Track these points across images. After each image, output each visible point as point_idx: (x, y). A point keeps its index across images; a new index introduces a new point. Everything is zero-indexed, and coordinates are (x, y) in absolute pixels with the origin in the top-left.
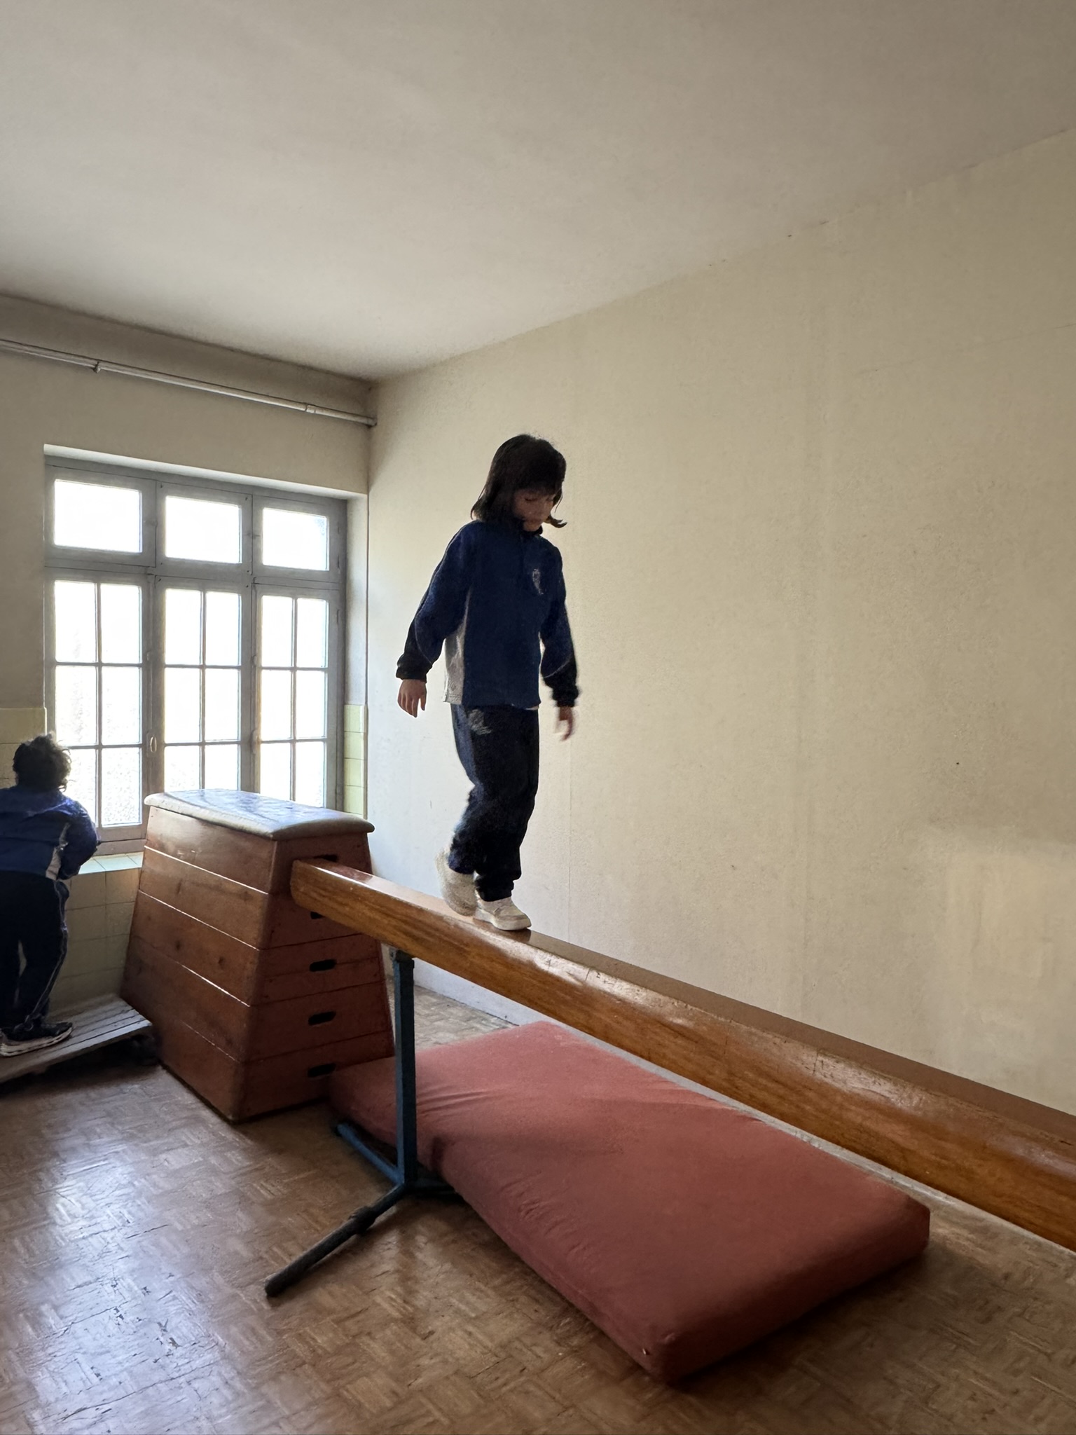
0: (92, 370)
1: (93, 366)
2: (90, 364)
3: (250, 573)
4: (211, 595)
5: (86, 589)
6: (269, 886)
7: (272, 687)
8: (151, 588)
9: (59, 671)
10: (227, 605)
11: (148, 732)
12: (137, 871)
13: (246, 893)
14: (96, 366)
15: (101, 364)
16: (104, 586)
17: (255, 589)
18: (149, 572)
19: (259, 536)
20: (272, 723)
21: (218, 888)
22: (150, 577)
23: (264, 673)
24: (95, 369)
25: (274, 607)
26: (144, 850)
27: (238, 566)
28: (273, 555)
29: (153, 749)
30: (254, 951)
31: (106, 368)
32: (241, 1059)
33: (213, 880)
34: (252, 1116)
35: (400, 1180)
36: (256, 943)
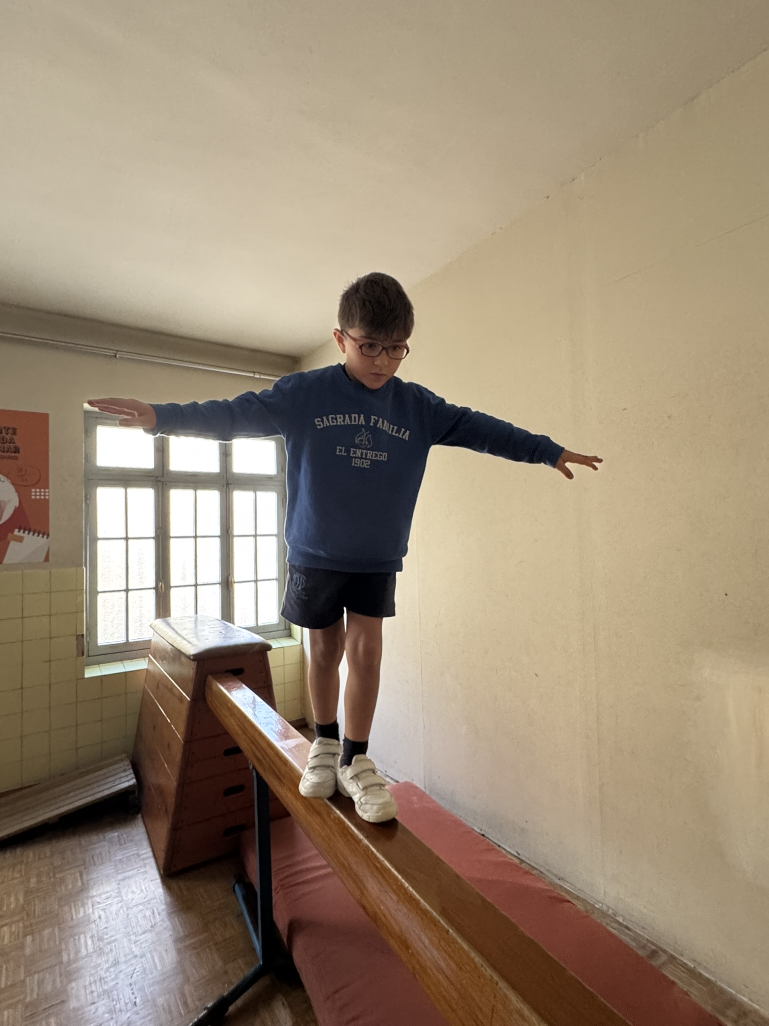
0: (114, 358)
1: (114, 354)
2: (112, 353)
3: (225, 477)
4: (200, 492)
5: (119, 491)
6: (191, 694)
7: (241, 549)
8: (160, 490)
9: (100, 545)
10: (211, 498)
11: (158, 579)
12: (146, 670)
13: (181, 697)
14: (116, 354)
15: (119, 352)
16: (130, 490)
17: (228, 486)
18: (158, 479)
19: (230, 455)
20: (241, 570)
21: (171, 689)
22: (160, 484)
23: (235, 539)
24: (115, 356)
25: (241, 499)
26: (149, 657)
27: (218, 473)
28: (239, 466)
29: (162, 589)
30: (181, 743)
31: (122, 355)
32: (170, 826)
33: (170, 684)
34: (177, 871)
35: (259, 962)
36: (182, 738)
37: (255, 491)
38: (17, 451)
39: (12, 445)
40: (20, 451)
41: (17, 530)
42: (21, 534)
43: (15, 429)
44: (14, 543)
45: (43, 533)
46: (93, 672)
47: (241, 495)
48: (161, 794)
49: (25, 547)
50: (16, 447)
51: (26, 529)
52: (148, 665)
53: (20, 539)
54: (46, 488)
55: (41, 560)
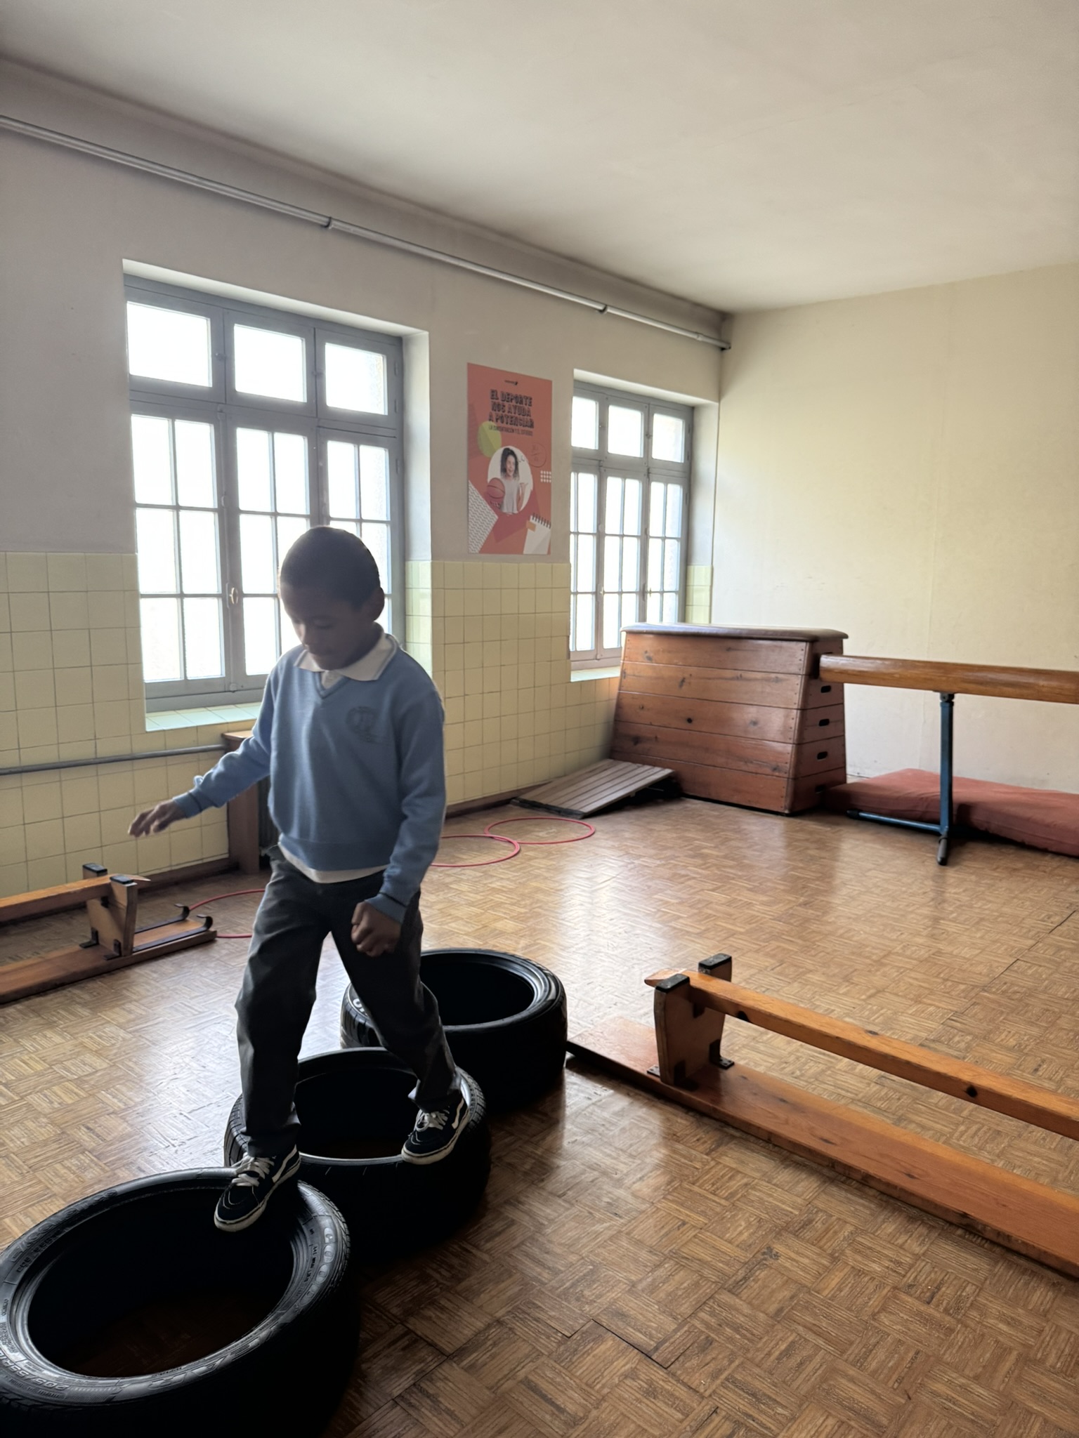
0: (601, 312)
1: (602, 309)
3: (646, 464)
4: (627, 482)
6: (804, 669)
7: (654, 551)
8: (601, 477)
10: (635, 489)
12: (616, 680)
13: (775, 677)
14: (605, 309)
15: (607, 307)
16: (581, 476)
17: (650, 477)
18: (599, 464)
19: (651, 436)
20: (653, 578)
21: (738, 678)
23: (650, 540)
25: (656, 492)
27: (640, 458)
30: (795, 711)
31: (609, 310)
32: (791, 776)
33: (729, 673)
34: (796, 811)
35: (944, 829)
36: (796, 707)
37: (666, 483)
38: (532, 426)
39: (529, 418)
40: (535, 424)
41: (532, 517)
42: (536, 523)
43: (531, 399)
44: (529, 531)
45: (547, 522)
46: (576, 677)
47: (657, 488)
48: (751, 762)
49: (537, 535)
50: (531, 421)
51: (537, 516)
52: (623, 673)
53: (533, 528)
54: (550, 469)
55: (546, 552)
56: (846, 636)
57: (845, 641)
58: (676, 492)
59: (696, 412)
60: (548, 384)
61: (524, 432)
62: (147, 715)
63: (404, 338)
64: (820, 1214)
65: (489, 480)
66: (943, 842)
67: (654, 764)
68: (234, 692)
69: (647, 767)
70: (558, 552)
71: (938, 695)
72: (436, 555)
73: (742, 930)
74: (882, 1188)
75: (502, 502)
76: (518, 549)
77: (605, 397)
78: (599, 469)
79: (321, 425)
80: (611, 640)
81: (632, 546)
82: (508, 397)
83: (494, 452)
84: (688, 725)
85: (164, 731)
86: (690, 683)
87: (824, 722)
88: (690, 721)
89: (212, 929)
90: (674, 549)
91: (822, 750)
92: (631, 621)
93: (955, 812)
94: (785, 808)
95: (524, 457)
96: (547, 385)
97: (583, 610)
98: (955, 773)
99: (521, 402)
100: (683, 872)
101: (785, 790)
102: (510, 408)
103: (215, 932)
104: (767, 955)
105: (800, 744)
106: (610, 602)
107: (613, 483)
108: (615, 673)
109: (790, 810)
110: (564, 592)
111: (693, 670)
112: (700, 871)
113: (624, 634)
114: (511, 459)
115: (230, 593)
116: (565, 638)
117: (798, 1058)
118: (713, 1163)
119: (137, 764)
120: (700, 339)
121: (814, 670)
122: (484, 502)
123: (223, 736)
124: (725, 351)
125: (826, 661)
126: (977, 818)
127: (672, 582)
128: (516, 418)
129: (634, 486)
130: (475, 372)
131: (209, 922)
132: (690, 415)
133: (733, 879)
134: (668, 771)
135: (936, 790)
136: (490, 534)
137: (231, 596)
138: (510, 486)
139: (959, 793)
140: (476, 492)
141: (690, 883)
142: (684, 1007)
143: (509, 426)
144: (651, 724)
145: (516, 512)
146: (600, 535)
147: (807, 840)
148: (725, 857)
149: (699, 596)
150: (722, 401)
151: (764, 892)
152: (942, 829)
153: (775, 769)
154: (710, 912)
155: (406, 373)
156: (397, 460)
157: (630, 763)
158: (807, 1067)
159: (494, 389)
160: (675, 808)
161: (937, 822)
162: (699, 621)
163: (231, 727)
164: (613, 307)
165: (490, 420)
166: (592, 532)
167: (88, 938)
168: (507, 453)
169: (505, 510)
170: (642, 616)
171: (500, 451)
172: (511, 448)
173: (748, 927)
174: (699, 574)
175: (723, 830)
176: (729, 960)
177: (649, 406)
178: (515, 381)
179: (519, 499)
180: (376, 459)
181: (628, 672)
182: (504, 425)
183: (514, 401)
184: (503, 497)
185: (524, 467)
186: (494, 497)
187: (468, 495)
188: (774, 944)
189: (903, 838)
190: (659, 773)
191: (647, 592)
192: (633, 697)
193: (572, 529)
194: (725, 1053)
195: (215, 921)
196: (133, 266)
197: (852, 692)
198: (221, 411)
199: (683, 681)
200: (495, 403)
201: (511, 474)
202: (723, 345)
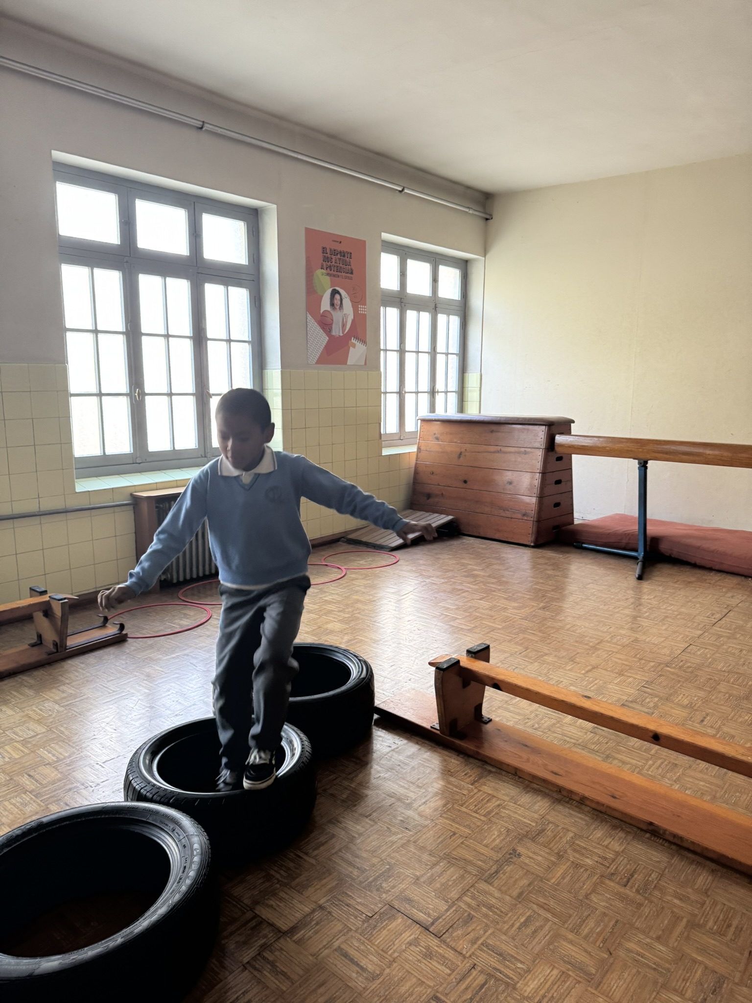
0: (399, 192)
3: (434, 301)
4: (420, 314)
7: (440, 363)
8: (402, 310)
10: (426, 319)
11: (401, 386)
12: (414, 453)
13: (524, 451)
15: (405, 188)
16: (387, 308)
17: (437, 311)
18: (401, 301)
19: (438, 281)
20: (440, 382)
21: (498, 452)
23: (438, 355)
24: (402, 192)
25: (441, 321)
26: (417, 443)
27: (429, 297)
30: (538, 474)
31: (406, 191)
32: (535, 520)
33: (492, 449)
34: (539, 544)
35: (641, 554)
36: (539, 471)
37: (448, 315)
38: (352, 273)
39: (350, 267)
40: (354, 272)
41: (353, 339)
42: (356, 343)
43: (351, 254)
44: (351, 348)
45: (364, 342)
46: (386, 452)
47: (442, 318)
48: (508, 511)
49: (357, 352)
50: (352, 270)
51: (357, 338)
52: (419, 449)
53: (354, 346)
54: (365, 304)
55: (363, 364)
56: (573, 422)
57: (572, 424)
58: (455, 321)
59: (468, 264)
60: (363, 243)
61: (346, 278)
62: (76, 480)
63: (259, 210)
64: (550, 825)
65: (321, 312)
66: (640, 564)
67: (441, 513)
68: (140, 463)
69: (436, 515)
70: (372, 364)
71: (637, 461)
72: (283, 366)
73: (500, 627)
74: (594, 806)
75: (332, 328)
76: (344, 361)
77: (404, 253)
78: (401, 305)
79: (199, 272)
80: (411, 425)
81: (425, 359)
82: (335, 252)
83: (325, 291)
84: (464, 485)
85: (89, 491)
86: (465, 456)
87: (558, 482)
88: (465, 482)
89: (124, 632)
90: (454, 361)
91: (557, 501)
92: (424, 412)
93: (648, 543)
94: (531, 542)
95: (347, 296)
96: (361, 245)
97: (390, 404)
98: (649, 516)
99: (344, 256)
100: (460, 587)
101: (531, 529)
102: (336, 260)
103: (126, 635)
104: (517, 643)
105: (541, 497)
106: (409, 399)
107: (411, 315)
108: (413, 449)
109: (535, 543)
110: (376, 392)
111: (468, 446)
112: (472, 586)
113: (419, 421)
114: (337, 296)
115: (135, 392)
116: (378, 424)
117: (537, 715)
118: (476, 791)
119: (70, 515)
120: (471, 212)
121: (551, 445)
122: (319, 328)
123: (131, 495)
124: (488, 221)
125: (559, 439)
126: (664, 547)
127: (453, 385)
128: (341, 267)
129: (426, 317)
130: (310, 234)
131: (122, 627)
132: (464, 266)
133: (494, 591)
134: (450, 517)
135: (635, 528)
136: (323, 350)
137: (136, 394)
138: (337, 316)
139: (651, 530)
140: (313, 320)
141: (464, 594)
142: (456, 681)
143: (335, 273)
144: (439, 485)
145: (341, 335)
146: (402, 352)
147: (546, 564)
148: (489, 576)
149: (472, 395)
150: (487, 257)
151: (515, 600)
152: (639, 555)
153: (524, 515)
154: (478, 614)
155: (261, 234)
156: (255, 297)
157: (424, 512)
158: (543, 722)
159: (324, 246)
160: (455, 543)
161: (636, 550)
162: (472, 412)
163: (137, 488)
164: (408, 189)
165: (322, 268)
166: (396, 349)
167: (34, 639)
168: (334, 292)
169: (334, 333)
170: (432, 408)
171: (329, 291)
172: (337, 288)
173: (504, 624)
174: (472, 379)
175: (488, 558)
176: (488, 648)
177: (435, 260)
178: (339, 241)
179: (344, 325)
180: (240, 296)
181: (422, 448)
182: (332, 272)
183: (339, 255)
184: (332, 324)
185: (347, 302)
186: (325, 324)
187: (307, 322)
188: (521, 636)
189: (612, 561)
190: (444, 519)
191: (435, 392)
192: (426, 466)
193: (382, 347)
194: (485, 712)
195: (126, 627)
196: (59, 155)
197: (578, 461)
198: (127, 262)
199: (461, 454)
200: (325, 256)
201: (338, 307)
202: (488, 217)
